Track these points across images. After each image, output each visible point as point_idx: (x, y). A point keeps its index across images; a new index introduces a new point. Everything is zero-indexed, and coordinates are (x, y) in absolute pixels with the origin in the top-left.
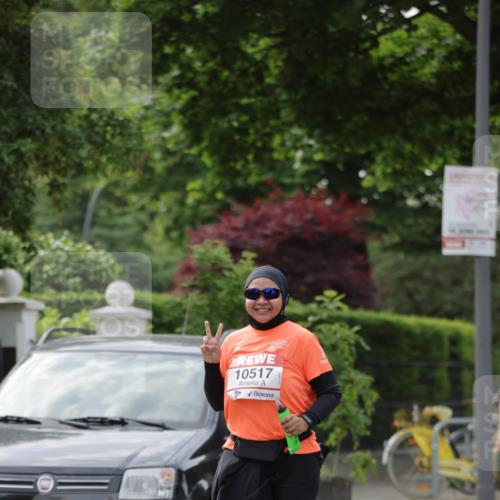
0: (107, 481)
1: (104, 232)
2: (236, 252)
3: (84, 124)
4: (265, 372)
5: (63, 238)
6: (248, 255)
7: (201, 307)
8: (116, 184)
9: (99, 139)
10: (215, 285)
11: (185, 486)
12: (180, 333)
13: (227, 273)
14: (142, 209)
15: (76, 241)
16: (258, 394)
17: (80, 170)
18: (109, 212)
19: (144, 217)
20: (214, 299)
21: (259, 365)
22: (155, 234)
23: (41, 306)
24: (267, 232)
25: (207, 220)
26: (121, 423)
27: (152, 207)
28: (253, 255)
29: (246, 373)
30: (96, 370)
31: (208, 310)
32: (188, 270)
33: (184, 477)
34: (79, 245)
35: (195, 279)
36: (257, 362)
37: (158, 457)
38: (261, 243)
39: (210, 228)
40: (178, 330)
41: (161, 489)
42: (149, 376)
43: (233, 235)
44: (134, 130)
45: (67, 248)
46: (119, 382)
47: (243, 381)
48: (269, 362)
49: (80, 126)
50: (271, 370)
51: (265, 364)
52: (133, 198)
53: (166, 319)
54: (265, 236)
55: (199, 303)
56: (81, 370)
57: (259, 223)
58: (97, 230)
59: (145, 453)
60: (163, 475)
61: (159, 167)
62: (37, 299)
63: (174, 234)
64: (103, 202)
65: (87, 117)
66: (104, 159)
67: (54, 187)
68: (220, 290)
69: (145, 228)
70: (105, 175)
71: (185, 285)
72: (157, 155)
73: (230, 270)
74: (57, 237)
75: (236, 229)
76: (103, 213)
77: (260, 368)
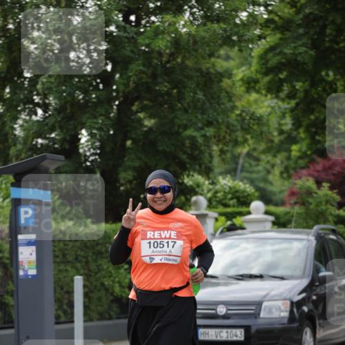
0: (253, 308)
1: (247, 175)
2: (319, 183)
3: (239, 118)
4: (171, 244)
5: (227, 179)
6: (326, 185)
7: (301, 214)
8: (255, 149)
9: (246, 127)
10: (308, 202)
11: (295, 310)
12: (291, 228)
13: (315, 195)
14: (268, 162)
15: (234, 180)
16: (167, 259)
17: (236, 143)
18: (250, 164)
19: (268, 167)
20: (308, 209)
21: (166, 238)
22: (275, 175)
23: (216, 215)
24: (335, 172)
25: (303, 168)
26: (261, 277)
27: (273, 162)
28: (329, 185)
29: (156, 244)
30: (246, 249)
31: (304, 215)
32: (293, 194)
33: (295, 305)
34: (236, 182)
35: (297, 199)
36: (163, 236)
37: (281, 295)
38: (332, 178)
39: (304, 172)
40: (289, 226)
41: (283, 312)
42: (274, 251)
43: (316, 174)
44: (265, 121)
45: (229, 184)
46: (259, 255)
47: (155, 250)
48: (172, 237)
49: (237, 120)
50: (175, 242)
51: (170, 238)
52: (263, 157)
53: (282, 220)
54: (334, 175)
55: (299, 211)
56: (238, 249)
57: (330, 168)
58: (244, 174)
59: (273, 293)
60: (283, 304)
61: (277, 140)
62: (214, 212)
63: (285, 175)
64: (247, 159)
65: (240, 115)
66: (248, 137)
67: (222, 152)
68: (311, 204)
69: (268, 172)
70: (249, 145)
71: (292, 202)
72: (275, 133)
73: (316, 193)
74: (224, 179)
75: (318, 171)
76: (247, 165)
77: (166, 241)
